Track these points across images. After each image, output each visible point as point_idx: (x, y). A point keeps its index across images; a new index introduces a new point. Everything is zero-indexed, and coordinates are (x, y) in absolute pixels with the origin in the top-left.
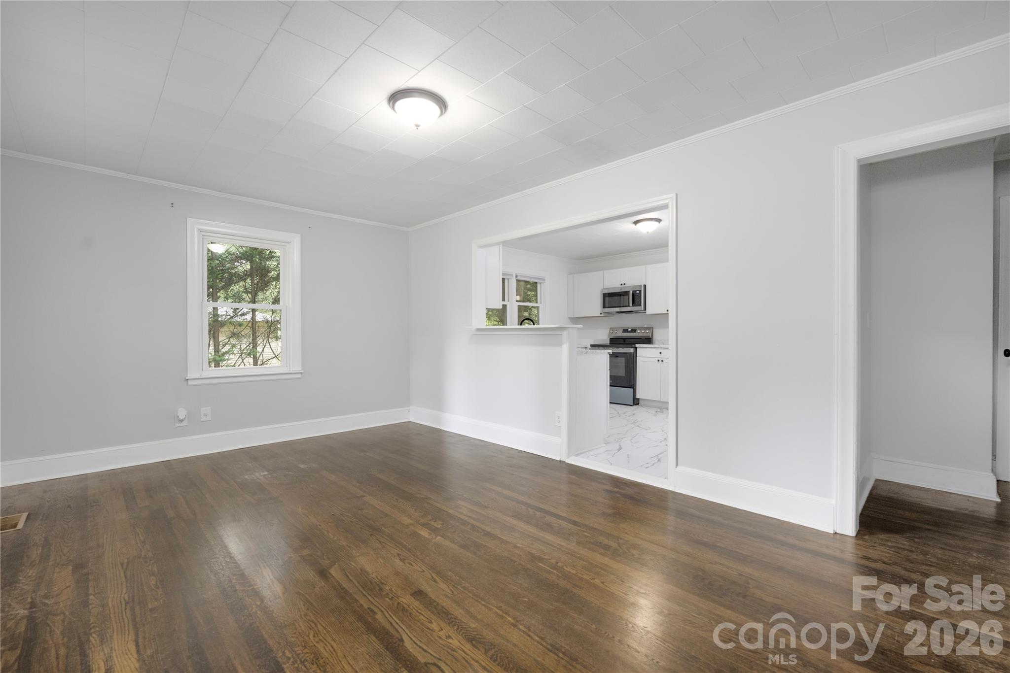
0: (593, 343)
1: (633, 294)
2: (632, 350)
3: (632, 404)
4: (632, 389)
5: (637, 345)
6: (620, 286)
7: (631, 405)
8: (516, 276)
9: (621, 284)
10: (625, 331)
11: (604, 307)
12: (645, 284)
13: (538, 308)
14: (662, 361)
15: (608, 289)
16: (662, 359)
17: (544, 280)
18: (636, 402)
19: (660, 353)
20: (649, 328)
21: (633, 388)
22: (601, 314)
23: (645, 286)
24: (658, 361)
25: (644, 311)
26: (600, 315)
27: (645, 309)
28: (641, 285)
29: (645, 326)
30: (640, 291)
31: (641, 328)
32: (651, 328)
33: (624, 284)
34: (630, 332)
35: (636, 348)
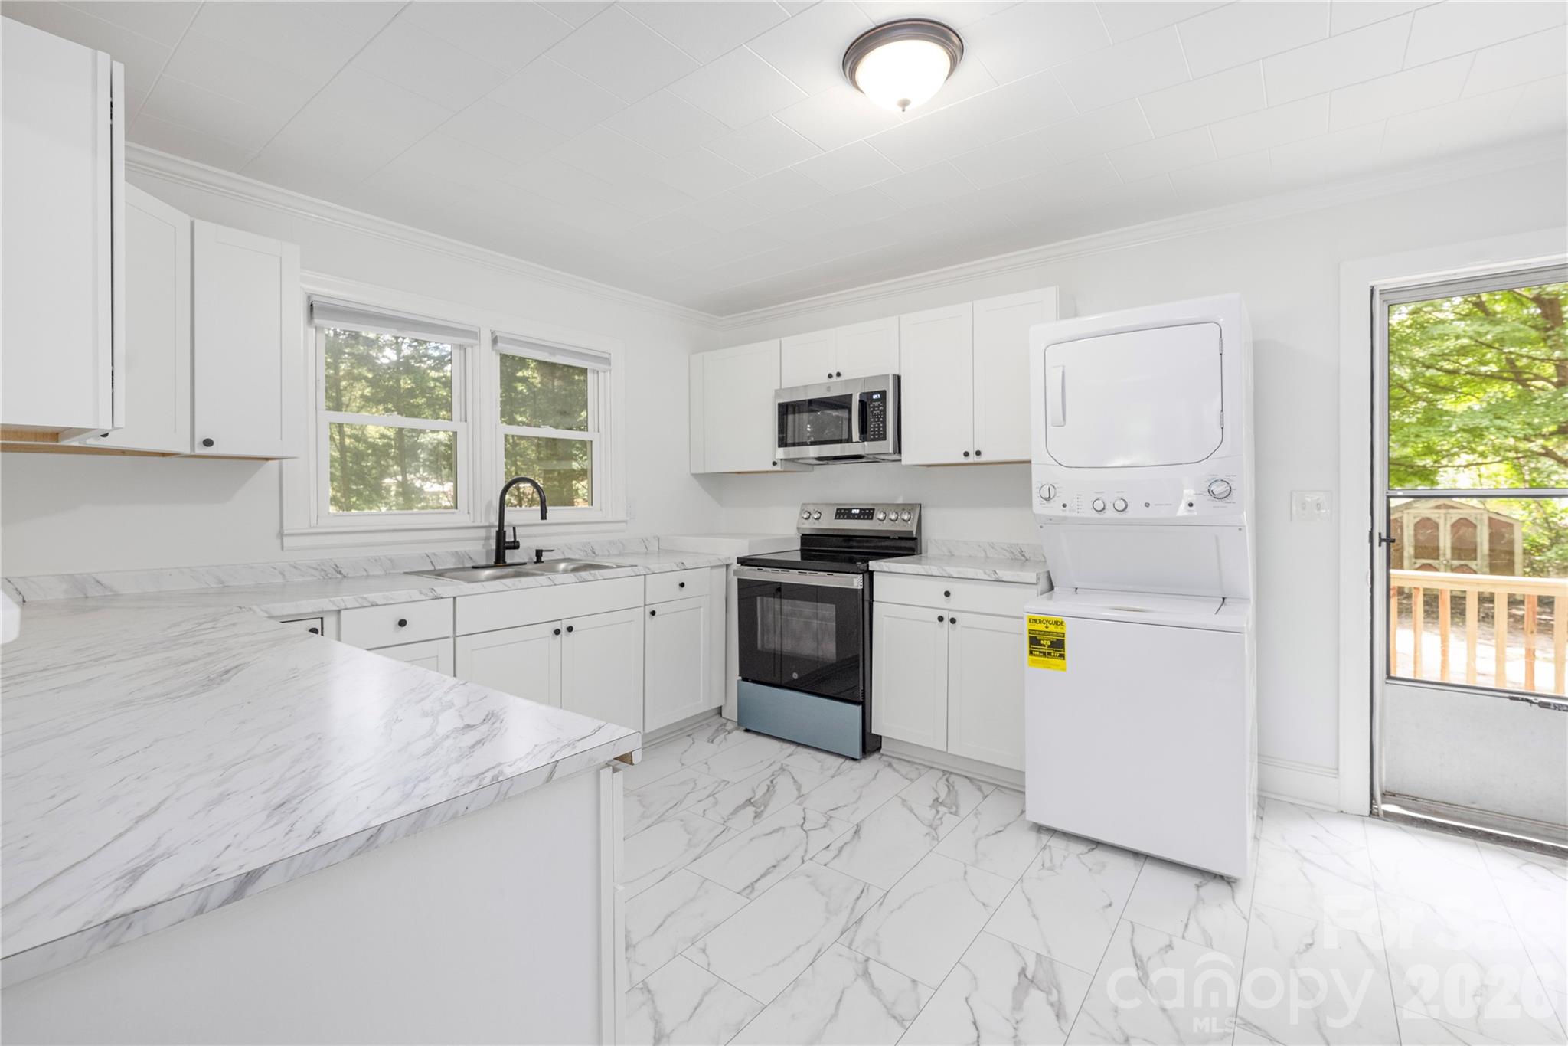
0: (745, 553)
1: (862, 404)
2: (856, 582)
3: (857, 754)
4: (859, 708)
5: (873, 565)
6: (826, 380)
7: (854, 759)
8: (495, 341)
9: (830, 376)
10: (843, 513)
11: (783, 443)
12: (897, 373)
13: (585, 445)
14: (953, 621)
15: (792, 389)
16: (953, 615)
17: (606, 361)
18: (870, 744)
19: (947, 594)
20: (908, 507)
21: (862, 704)
22: (775, 463)
23: (898, 379)
24: (941, 619)
25: (896, 457)
26: (771, 468)
27: (898, 449)
28: (888, 375)
29: (900, 501)
30: (883, 393)
31: (888, 507)
32: (916, 509)
33: (839, 374)
34: (857, 517)
35: (871, 574)
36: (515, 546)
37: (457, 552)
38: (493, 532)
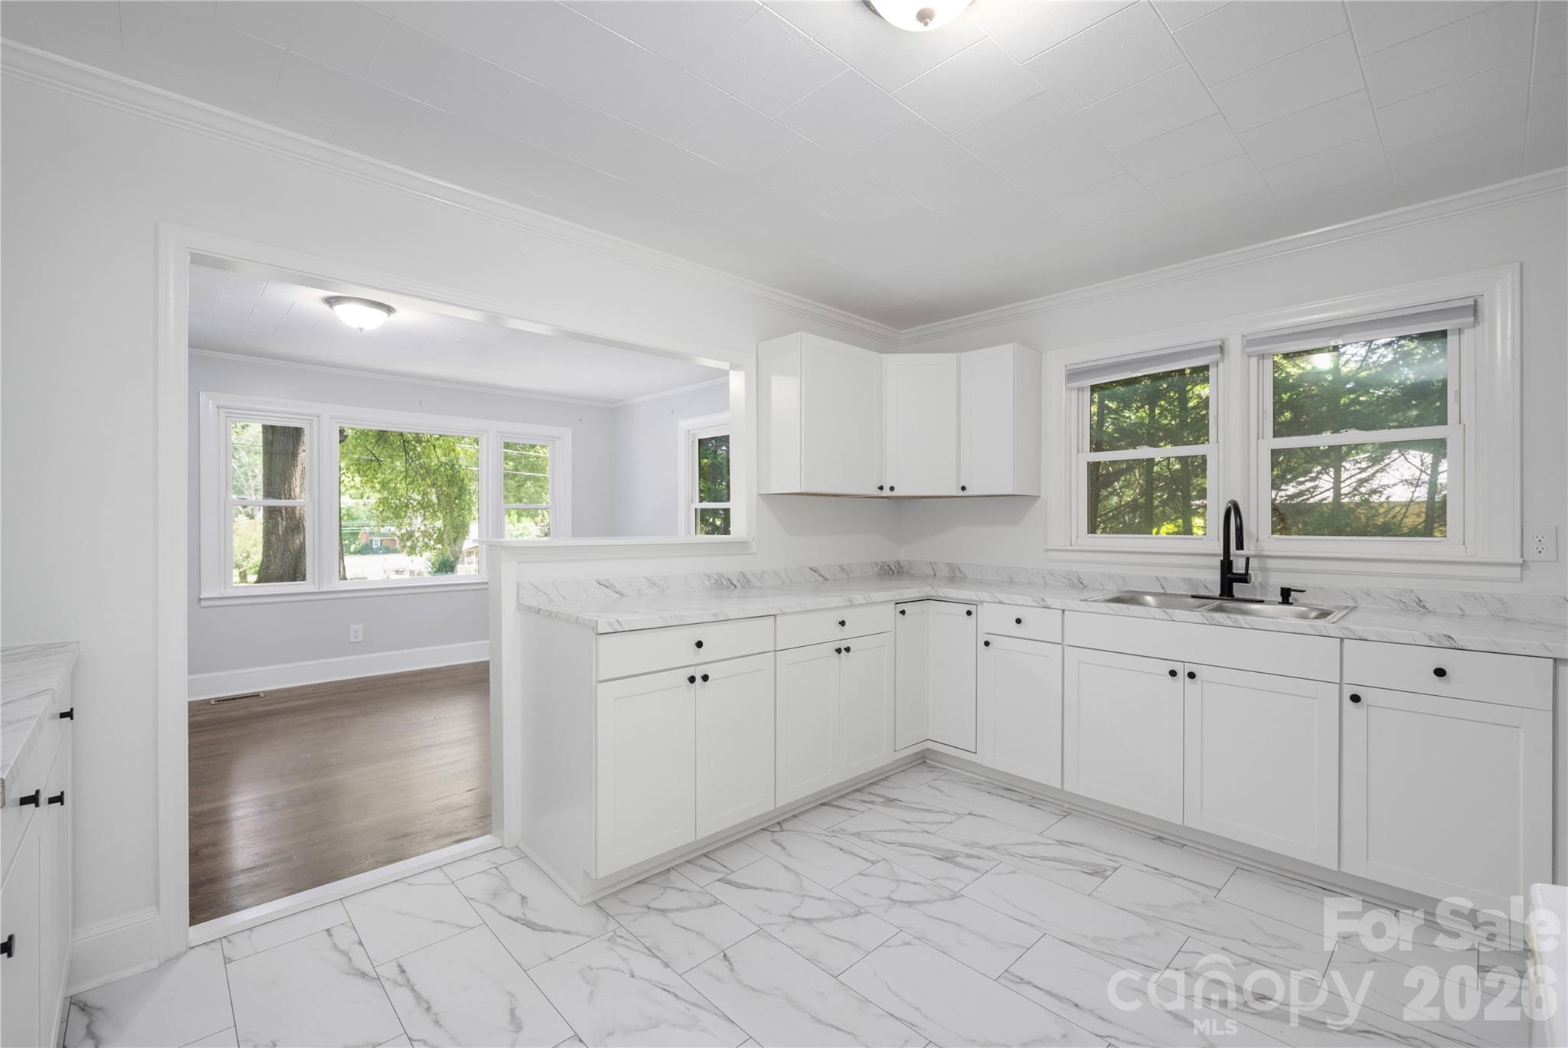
36: (1244, 579)
37: (1190, 579)
38: (1217, 561)
